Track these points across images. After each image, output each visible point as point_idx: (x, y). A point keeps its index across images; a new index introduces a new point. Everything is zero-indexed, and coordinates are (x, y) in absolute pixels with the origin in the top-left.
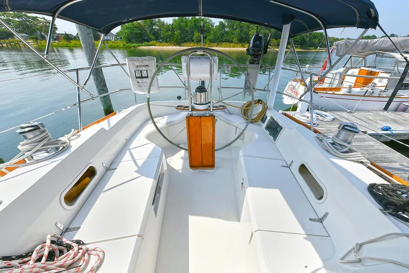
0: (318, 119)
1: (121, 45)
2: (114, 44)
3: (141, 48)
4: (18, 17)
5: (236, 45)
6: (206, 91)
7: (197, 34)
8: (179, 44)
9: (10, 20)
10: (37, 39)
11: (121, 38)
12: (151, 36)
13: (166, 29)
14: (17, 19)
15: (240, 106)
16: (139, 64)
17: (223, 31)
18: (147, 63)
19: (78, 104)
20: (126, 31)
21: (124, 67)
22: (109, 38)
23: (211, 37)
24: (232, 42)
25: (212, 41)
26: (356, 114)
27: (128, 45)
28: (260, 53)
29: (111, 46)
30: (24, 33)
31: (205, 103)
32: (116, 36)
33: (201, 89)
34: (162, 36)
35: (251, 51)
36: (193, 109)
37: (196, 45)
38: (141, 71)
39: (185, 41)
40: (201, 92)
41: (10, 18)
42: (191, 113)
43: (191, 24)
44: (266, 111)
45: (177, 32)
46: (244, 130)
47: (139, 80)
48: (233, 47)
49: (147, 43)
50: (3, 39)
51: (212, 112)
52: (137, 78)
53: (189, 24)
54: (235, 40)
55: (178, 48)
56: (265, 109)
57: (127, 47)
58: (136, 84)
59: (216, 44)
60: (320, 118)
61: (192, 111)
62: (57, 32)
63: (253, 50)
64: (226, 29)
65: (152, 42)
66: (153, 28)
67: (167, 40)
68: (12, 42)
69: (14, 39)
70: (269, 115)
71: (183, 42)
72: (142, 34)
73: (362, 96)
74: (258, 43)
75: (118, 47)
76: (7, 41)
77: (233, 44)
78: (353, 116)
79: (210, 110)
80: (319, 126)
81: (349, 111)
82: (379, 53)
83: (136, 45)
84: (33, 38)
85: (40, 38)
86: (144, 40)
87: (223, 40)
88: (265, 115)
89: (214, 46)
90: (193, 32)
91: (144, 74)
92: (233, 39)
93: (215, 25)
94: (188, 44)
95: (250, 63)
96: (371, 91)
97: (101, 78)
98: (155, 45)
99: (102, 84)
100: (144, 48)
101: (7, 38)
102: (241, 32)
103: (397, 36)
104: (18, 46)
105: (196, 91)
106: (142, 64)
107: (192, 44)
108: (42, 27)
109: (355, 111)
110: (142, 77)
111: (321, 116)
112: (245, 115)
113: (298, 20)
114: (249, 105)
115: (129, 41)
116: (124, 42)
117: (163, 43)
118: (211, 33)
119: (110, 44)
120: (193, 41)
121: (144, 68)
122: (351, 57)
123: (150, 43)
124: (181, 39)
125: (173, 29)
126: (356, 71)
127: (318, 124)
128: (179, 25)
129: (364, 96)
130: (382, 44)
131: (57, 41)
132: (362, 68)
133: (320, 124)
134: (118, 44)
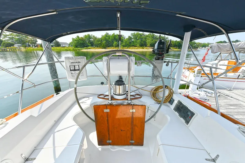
0: (207, 96)
1: (72, 49)
2: (68, 49)
3: (83, 50)
4: (18, 36)
5: (139, 48)
6: (124, 84)
7: (115, 43)
8: (105, 48)
9: (13, 38)
10: (26, 47)
11: (72, 46)
12: (89, 44)
13: (98, 40)
14: (17, 37)
15: (150, 90)
16: (73, 61)
17: (131, 41)
18: (79, 60)
19: (21, 92)
20: (75, 42)
21: (62, 63)
22: (65, 45)
23: (124, 44)
24: (136, 46)
25: (124, 46)
26: (234, 91)
27: (75, 49)
28: (163, 52)
29: (66, 49)
30: (20, 44)
31: (123, 94)
32: (69, 44)
33: (120, 82)
34: (95, 44)
35: (156, 51)
36: (112, 98)
37: (115, 48)
38: (74, 66)
39: (109, 47)
40: (119, 85)
41: (14, 37)
42: (110, 102)
43: (112, 37)
44: (172, 95)
45: (104, 42)
46: (156, 112)
47: (73, 72)
48: (137, 49)
49: (86, 48)
50: (8, 47)
51: (130, 102)
52: (71, 70)
53: (111, 38)
54: (138, 45)
55: (104, 50)
56: (171, 93)
57: (75, 50)
58: (70, 74)
59: (126, 48)
60: (209, 95)
61: (112, 100)
62: (37, 43)
63: (157, 51)
64: (133, 40)
65: (89, 47)
66: (90, 41)
67: (98, 46)
68: (12, 48)
69: (13, 47)
70: (176, 98)
71: (107, 47)
72: (84, 43)
73: (236, 79)
74: (162, 46)
75: (70, 50)
76: (10, 48)
77: (137, 47)
78: (233, 93)
79: (128, 100)
80: (209, 101)
81: (229, 89)
82: (241, 51)
83: (80, 49)
84: (24, 46)
85: (27, 46)
86: (85, 46)
87: (131, 45)
88: (172, 98)
89: (125, 49)
90: (113, 42)
91: (77, 68)
92: (136, 45)
93: (126, 38)
94: (110, 48)
95: (156, 59)
96: (243, 75)
97: (54, 68)
98: (91, 49)
99: (54, 72)
100: (84, 50)
101: (10, 46)
102: (141, 41)
103: (240, 41)
104: (15, 50)
105: (115, 84)
106: (76, 61)
107: (113, 48)
108: (29, 40)
109: (234, 89)
110: (75, 70)
111: (209, 93)
112: (154, 97)
113: (198, 29)
114: (157, 89)
115: (76, 47)
116: (73, 48)
117: (96, 48)
118: (124, 42)
119: (65, 48)
120: (113, 46)
121: (77, 64)
122: (220, 53)
123: (88, 48)
124: (106, 45)
125: (102, 40)
126: (226, 62)
127: (208, 100)
128: (105, 38)
129: (238, 78)
130: (244, 45)
131: (36, 48)
132: (230, 60)
133: (210, 99)
134: (70, 49)
